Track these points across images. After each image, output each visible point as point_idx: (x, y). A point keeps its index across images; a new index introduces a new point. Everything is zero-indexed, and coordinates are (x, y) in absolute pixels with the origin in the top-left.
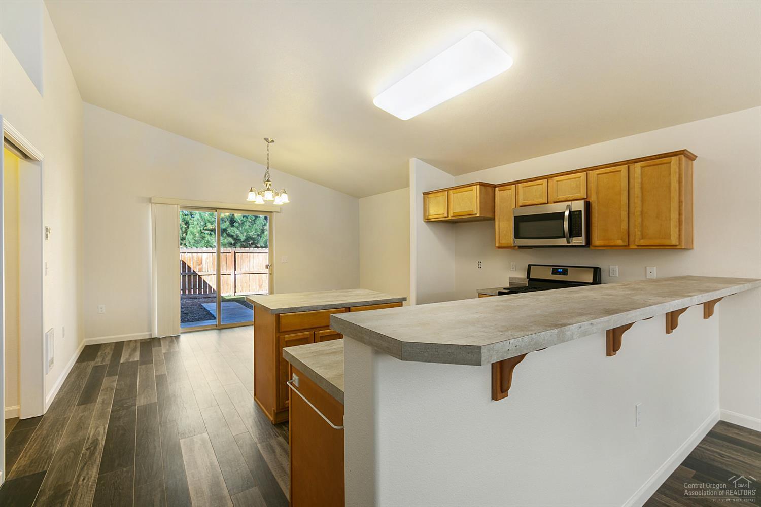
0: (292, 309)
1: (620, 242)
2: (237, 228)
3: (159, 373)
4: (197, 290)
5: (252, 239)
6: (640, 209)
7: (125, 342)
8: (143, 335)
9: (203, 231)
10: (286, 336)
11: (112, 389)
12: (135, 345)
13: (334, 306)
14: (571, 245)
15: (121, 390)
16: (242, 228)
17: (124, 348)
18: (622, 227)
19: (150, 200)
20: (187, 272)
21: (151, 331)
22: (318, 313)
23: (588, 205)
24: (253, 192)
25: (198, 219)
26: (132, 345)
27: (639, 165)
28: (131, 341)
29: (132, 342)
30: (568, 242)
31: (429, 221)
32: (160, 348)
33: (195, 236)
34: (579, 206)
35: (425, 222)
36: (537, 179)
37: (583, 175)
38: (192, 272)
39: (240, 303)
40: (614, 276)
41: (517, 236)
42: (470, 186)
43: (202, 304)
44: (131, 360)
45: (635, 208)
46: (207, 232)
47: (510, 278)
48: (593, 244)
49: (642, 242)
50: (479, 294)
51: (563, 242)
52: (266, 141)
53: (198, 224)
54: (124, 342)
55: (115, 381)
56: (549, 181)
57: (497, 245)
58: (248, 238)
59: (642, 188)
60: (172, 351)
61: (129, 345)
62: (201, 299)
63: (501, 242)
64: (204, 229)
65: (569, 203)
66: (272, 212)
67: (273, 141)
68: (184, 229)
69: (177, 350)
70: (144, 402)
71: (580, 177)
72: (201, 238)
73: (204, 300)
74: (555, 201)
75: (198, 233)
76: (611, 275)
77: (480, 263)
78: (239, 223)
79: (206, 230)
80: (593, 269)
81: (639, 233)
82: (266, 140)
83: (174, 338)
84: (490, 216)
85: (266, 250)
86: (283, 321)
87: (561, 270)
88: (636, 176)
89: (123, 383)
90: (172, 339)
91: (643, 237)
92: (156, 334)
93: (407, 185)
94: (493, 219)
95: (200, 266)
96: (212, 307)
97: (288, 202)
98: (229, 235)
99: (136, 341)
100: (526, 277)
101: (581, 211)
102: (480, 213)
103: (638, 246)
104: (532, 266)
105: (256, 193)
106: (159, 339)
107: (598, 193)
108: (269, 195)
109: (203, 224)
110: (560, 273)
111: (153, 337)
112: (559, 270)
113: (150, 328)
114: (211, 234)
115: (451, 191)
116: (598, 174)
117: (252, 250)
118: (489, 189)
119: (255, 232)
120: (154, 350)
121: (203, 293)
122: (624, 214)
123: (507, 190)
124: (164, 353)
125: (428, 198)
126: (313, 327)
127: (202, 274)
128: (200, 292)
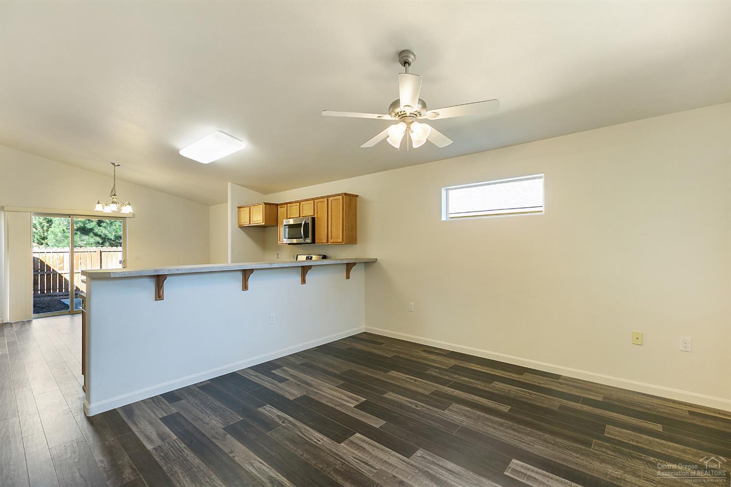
1: (324, 241)
2: (105, 227)
6: (331, 223)
14: (305, 242)
18: (325, 232)
19: (3, 208)
20: (45, 271)
21: (2, 317)
23: (313, 220)
24: (100, 205)
27: (330, 199)
31: (242, 227)
33: (56, 235)
34: (308, 220)
35: (239, 227)
36: (295, 202)
37: (313, 202)
38: (52, 271)
43: (62, 300)
48: (315, 242)
51: (301, 240)
53: (60, 224)
56: (300, 204)
57: (280, 242)
59: (331, 211)
60: (24, 329)
62: (60, 296)
66: (125, 218)
67: (119, 165)
68: (45, 228)
71: (311, 203)
74: (302, 216)
75: (61, 232)
77: (277, 255)
80: (322, 256)
81: (330, 236)
82: (113, 164)
83: (27, 322)
87: (310, 257)
88: (329, 204)
90: (23, 322)
91: (332, 238)
92: (7, 320)
94: (277, 226)
95: (62, 265)
98: (96, 235)
101: (309, 223)
103: (331, 243)
104: (298, 256)
106: (10, 323)
107: (318, 213)
111: (4, 322)
115: (251, 207)
116: (318, 202)
118: (274, 207)
121: (63, 291)
122: (326, 225)
123: (283, 208)
124: (16, 331)
125: (240, 211)
127: (64, 273)
128: (61, 290)
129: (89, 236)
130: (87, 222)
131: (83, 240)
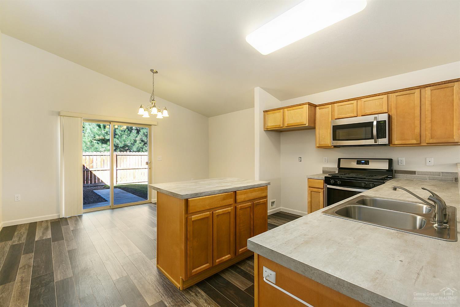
0: (197, 194)
1: (414, 142)
2: (118, 139)
3: (71, 248)
4: (89, 181)
5: (127, 146)
6: (430, 119)
7: (38, 223)
8: (53, 216)
9: (92, 140)
10: (193, 217)
11: (29, 266)
12: (46, 224)
13: (226, 191)
14: (377, 144)
15: (38, 266)
16: (121, 139)
17: (37, 228)
18: (416, 131)
19: (59, 114)
21: (59, 213)
22: (215, 196)
23: (390, 117)
24: (142, 108)
25: (89, 133)
26: (44, 225)
27: (428, 89)
28: (42, 221)
29: (44, 222)
30: (375, 142)
31: (267, 130)
32: (68, 226)
33: (86, 144)
34: (384, 117)
35: (264, 131)
36: (349, 100)
37: (385, 97)
38: (85, 168)
39: (121, 189)
40: (402, 164)
41: (335, 139)
42: (301, 105)
43: (94, 191)
44: (44, 238)
45: (426, 118)
46: (95, 141)
47: (323, 168)
48: (393, 143)
49: (431, 141)
50: (308, 179)
51: (371, 142)
52: (152, 72)
53: (89, 136)
54: (36, 222)
55: (32, 258)
56: (358, 101)
57: (318, 145)
58: (125, 146)
59: (431, 104)
60: (78, 228)
61: (41, 225)
62: (92, 187)
63: (320, 143)
64: (93, 139)
65: (376, 116)
66: (151, 125)
67: (157, 72)
69: (82, 227)
70: (60, 278)
71: (383, 98)
72: (91, 145)
73: (94, 188)
74: (363, 114)
75: (89, 142)
76: (399, 164)
77: (300, 158)
78: (119, 135)
79: (95, 140)
80: (388, 160)
81: (429, 135)
82: (152, 70)
83: (78, 217)
84: (313, 126)
85: (146, 153)
86: (191, 204)
87: (364, 162)
88: (426, 96)
89: (39, 259)
90: (76, 218)
91: (432, 137)
92: (63, 215)
93: (253, 106)
94: (314, 128)
95: (92, 165)
96: (101, 192)
97: (168, 116)
99: (47, 221)
100: (337, 167)
101: (385, 121)
102: (309, 124)
103: (427, 143)
104: (341, 159)
105: (144, 109)
106: (66, 218)
107: (396, 108)
108: (154, 111)
109: (92, 136)
110: (363, 164)
111: (60, 217)
112: (362, 162)
113: (58, 211)
114: (98, 143)
115: (286, 109)
116: (397, 96)
117: (128, 153)
118: (313, 108)
119: (130, 142)
120: (63, 228)
121: (93, 183)
122: (417, 122)
123: (325, 108)
124: (72, 230)
125: (267, 114)
126: (212, 208)
127: (93, 170)
128: (91, 183)
129: (107, 144)
130: (106, 135)
131: (103, 148)
